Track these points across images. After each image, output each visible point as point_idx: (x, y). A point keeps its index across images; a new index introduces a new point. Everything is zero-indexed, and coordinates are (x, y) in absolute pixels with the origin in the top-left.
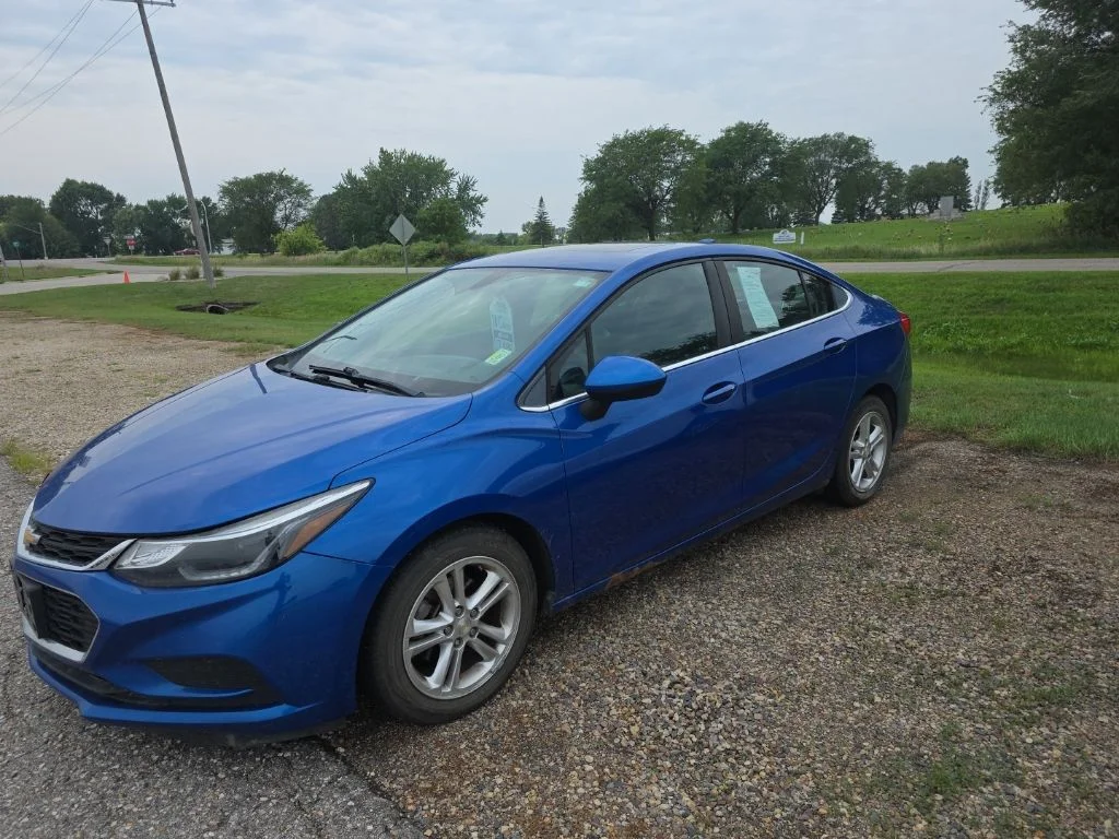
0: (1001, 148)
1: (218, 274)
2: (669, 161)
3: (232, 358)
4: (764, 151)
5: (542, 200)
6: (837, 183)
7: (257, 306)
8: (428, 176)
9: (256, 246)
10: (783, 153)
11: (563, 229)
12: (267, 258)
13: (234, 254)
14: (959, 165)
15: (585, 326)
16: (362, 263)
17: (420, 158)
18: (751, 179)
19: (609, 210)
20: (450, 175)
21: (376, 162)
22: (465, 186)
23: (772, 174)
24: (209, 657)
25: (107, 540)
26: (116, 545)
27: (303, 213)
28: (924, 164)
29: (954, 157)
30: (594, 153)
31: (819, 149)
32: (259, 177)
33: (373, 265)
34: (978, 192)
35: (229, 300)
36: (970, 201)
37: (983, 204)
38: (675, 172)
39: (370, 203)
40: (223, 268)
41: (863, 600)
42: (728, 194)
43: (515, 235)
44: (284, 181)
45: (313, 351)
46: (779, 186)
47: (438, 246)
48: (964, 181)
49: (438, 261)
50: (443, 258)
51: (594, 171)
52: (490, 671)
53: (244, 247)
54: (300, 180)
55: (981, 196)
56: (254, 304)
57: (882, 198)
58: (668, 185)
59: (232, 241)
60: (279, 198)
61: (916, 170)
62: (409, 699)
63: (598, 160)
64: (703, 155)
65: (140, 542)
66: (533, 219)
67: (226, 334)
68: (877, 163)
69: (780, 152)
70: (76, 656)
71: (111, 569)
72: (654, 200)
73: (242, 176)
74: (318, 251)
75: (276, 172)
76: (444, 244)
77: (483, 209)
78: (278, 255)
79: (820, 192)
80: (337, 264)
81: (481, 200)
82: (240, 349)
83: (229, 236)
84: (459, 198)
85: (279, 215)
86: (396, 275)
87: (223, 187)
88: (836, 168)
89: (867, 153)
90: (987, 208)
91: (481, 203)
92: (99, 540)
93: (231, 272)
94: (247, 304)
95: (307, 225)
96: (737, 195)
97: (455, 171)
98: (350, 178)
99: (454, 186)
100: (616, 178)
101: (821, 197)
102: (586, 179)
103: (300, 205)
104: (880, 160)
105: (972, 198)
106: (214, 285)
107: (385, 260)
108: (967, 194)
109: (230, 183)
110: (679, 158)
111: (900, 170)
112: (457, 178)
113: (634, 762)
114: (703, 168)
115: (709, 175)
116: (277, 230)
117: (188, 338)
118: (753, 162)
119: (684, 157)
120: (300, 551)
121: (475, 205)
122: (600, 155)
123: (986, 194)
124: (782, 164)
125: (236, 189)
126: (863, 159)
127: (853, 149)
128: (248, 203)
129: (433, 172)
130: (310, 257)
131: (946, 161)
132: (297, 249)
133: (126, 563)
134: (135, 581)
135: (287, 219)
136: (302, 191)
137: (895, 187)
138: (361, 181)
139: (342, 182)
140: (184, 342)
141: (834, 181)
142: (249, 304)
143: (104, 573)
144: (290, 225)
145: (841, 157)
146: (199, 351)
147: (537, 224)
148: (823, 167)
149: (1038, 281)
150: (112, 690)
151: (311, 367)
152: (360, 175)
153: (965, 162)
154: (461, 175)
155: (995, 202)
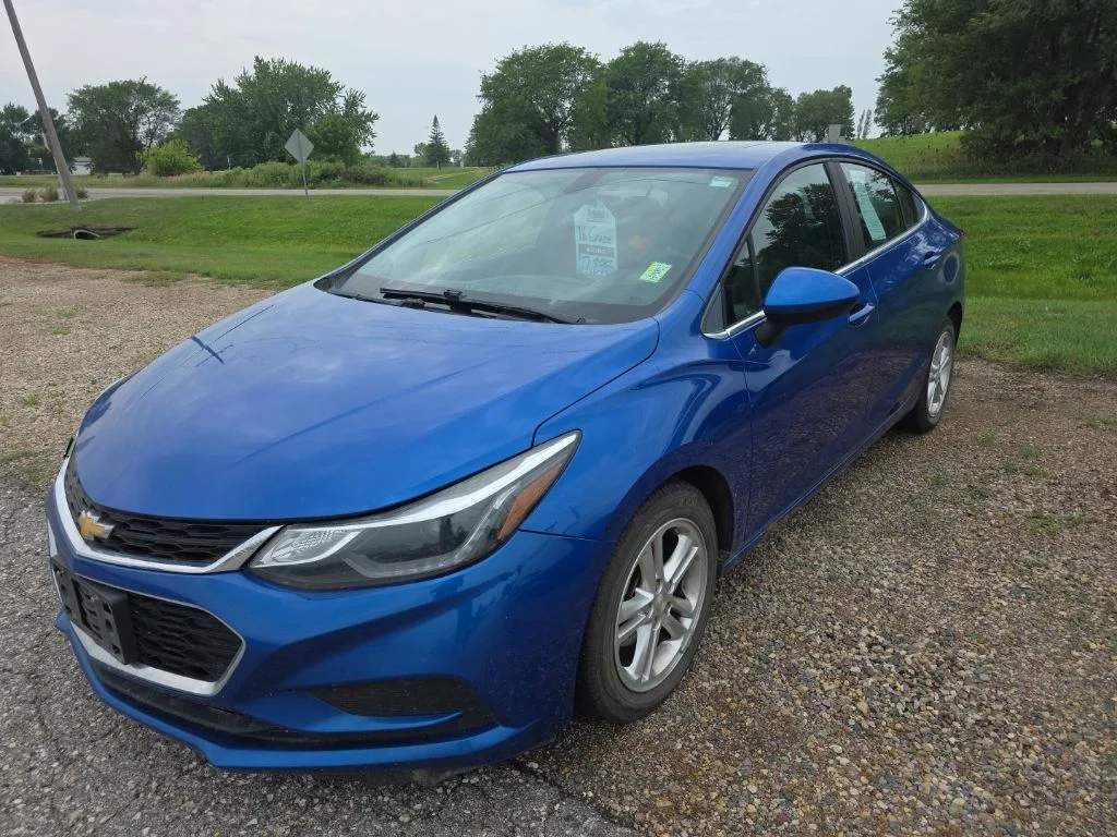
0: (888, 77)
1: (82, 195)
2: (569, 81)
3: (141, 288)
4: (663, 74)
5: (436, 119)
6: (732, 109)
7: (134, 232)
8: (312, 90)
9: (117, 165)
10: (682, 76)
11: (458, 152)
12: (131, 179)
13: (92, 174)
14: (843, 94)
15: (746, 234)
16: (247, 185)
17: (302, 70)
18: (651, 103)
19: (512, 131)
20: (334, 89)
21: (252, 72)
22: (353, 102)
23: (671, 98)
24: (407, 678)
25: (234, 529)
26: (252, 535)
27: (170, 128)
28: (811, 92)
29: (839, 86)
30: (492, 70)
31: (715, 74)
32: (114, 86)
33: (261, 186)
34: (861, 121)
35: (99, 225)
36: (853, 130)
37: (865, 134)
38: (576, 93)
39: (247, 118)
40: (86, 189)
41: (1000, 532)
42: (628, 118)
43: (407, 157)
44: (146, 91)
45: (362, 271)
46: (678, 110)
47: (332, 167)
48: (847, 109)
49: (334, 182)
50: (339, 179)
51: (491, 88)
52: (680, 651)
53: (102, 167)
54: (164, 89)
55: (863, 125)
56: (130, 229)
57: (773, 125)
58: (569, 106)
59: (88, 159)
60: (141, 111)
61: (805, 98)
62: (619, 698)
63: (496, 78)
64: (602, 75)
65: (290, 531)
66: (427, 141)
67: (121, 262)
68: (769, 90)
69: (677, 74)
70: (202, 688)
71: (245, 569)
72: (555, 121)
73: (95, 83)
74: (193, 170)
75: (136, 79)
76: (340, 164)
77: (374, 127)
78: (144, 175)
79: (716, 118)
80: (219, 186)
81: (371, 118)
82: (148, 279)
83: (81, 153)
84: (347, 114)
85: (142, 130)
86: (295, 197)
87: (74, 97)
88: (731, 93)
89: (760, 80)
90: (869, 137)
91: (371, 120)
92: (224, 529)
93: (96, 194)
94: (120, 230)
95: (177, 141)
96: (637, 120)
97: (341, 84)
98: (222, 89)
99: (340, 102)
100: (515, 97)
101: (717, 123)
102: (484, 96)
103: (166, 119)
104: (772, 86)
105: (855, 127)
106: (80, 208)
107: (275, 180)
108: (851, 123)
109: (82, 92)
110: (580, 78)
111: (790, 97)
112: (343, 93)
113: (889, 748)
114: (603, 87)
115: (610, 96)
116: (140, 147)
117: (75, 266)
118: (652, 85)
119: (585, 77)
120: (517, 529)
121: (365, 123)
122: (498, 71)
123: (867, 123)
124: (681, 87)
125: (88, 100)
126: (757, 85)
127: (747, 73)
128: (102, 116)
129: (316, 85)
130: (183, 177)
131: (831, 89)
132: (167, 170)
133: (267, 560)
134: (287, 583)
135: (151, 134)
136: (167, 103)
137: (785, 115)
138: (234, 92)
139: (213, 93)
140: (71, 271)
141: (729, 107)
142: (124, 229)
143: (237, 575)
144: (155, 142)
145: (736, 82)
146: (97, 282)
147: (430, 145)
148: (718, 91)
149: (953, 205)
150: (252, 728)
151: (383, 290)
152: (233, 86)
153: (849, 91)
154: (347, 88)
155: (876, 131)
